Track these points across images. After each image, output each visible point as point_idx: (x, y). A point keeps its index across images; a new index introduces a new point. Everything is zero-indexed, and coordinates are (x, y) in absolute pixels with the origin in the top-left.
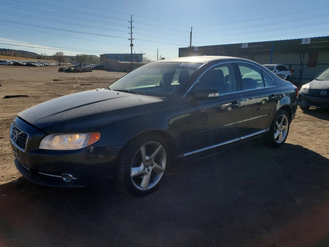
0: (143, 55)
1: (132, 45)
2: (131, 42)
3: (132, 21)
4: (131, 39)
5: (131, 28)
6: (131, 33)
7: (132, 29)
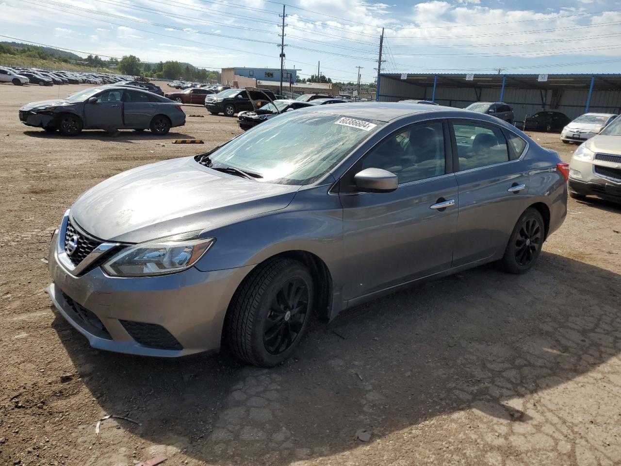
0: (297, 72)
1: (282, 55)
2: (283, 49)
3: (285, 15)
4: (283, 46)
5: (283, 26)
6: (282, 35)
7: (285, 28)
